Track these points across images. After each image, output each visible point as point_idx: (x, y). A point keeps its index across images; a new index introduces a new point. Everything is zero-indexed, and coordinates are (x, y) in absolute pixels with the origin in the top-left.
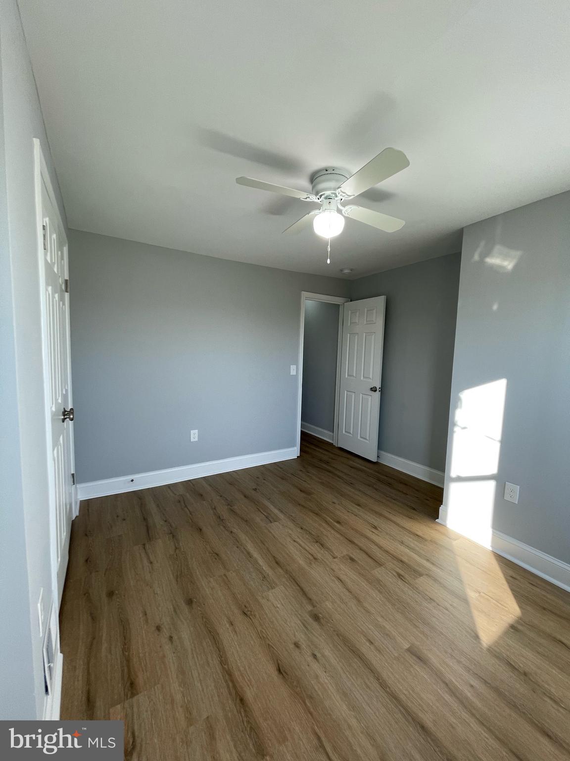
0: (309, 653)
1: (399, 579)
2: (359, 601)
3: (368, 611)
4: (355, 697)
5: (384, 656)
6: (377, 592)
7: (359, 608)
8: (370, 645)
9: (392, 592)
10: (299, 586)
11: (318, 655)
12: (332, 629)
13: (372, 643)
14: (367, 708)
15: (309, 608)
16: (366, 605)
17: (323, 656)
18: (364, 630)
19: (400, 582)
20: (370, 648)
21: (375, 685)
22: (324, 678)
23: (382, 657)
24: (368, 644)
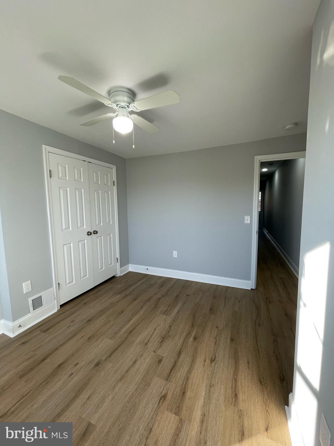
0: (73, 372)
1: (159, 398)
2: (121, 379)
3: (114, 388)
4: (49, 403)
5: (80, 409)
6: (136, 387)
7: (115, 382)
8: (87, 398)
9: (141, 397)
10: (118, 347)
11: (72, 376)
12: (92, 375)
13: (88, 399)
14: (43, 411)
15: (104, 358)
16: (120, 384)
17: (72, 378)
18: (97, 391)
19: (157, 399)
20: (84, 399)
21: (58, 410)
22: (59, 384)
23: (79, 408)
24: (87, 397)
